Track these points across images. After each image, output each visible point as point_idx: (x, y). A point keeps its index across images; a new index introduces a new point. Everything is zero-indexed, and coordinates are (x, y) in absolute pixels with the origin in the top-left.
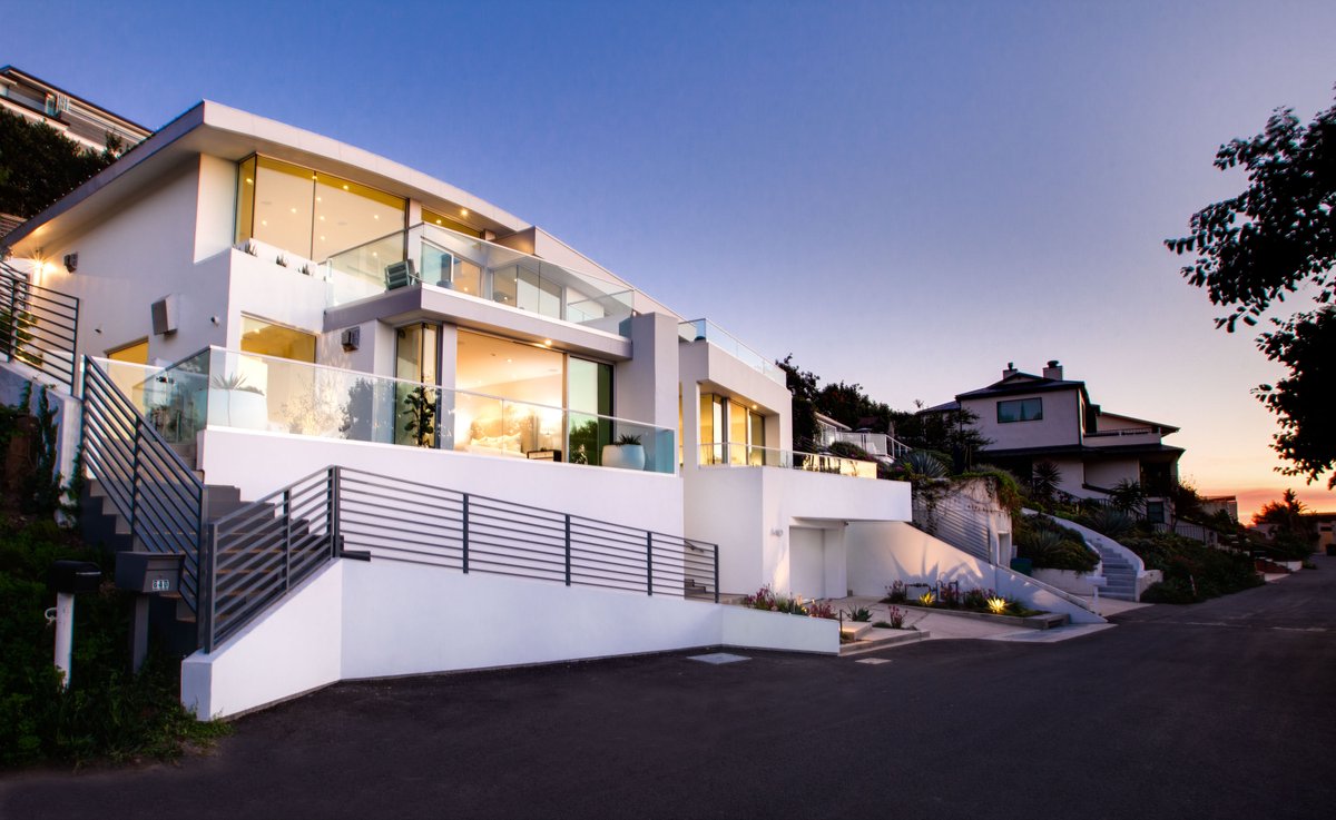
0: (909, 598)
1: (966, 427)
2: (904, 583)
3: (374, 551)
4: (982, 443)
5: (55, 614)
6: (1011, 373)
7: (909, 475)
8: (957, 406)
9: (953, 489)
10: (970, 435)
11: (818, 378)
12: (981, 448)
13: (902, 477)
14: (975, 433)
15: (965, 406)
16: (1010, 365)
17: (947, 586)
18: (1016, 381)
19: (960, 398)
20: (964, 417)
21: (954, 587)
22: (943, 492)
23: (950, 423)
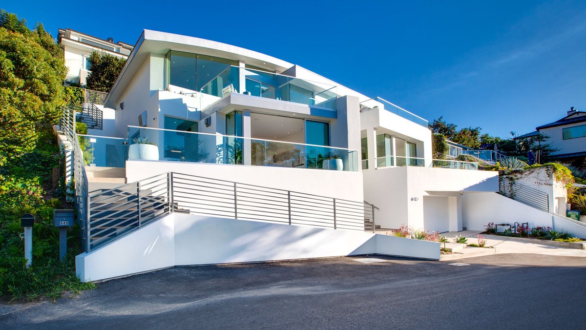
0: (498, 231)
1: (542, 143)
2: (495, 224)
3: (191, 209)
4: (551, 151)
5: (23, 235)
6: (572, 112)
7: (498, 168)
8: (537, 133)
9: (526, 173)
10: (544, 147)
11: (456, 126)
12: (551, 154)
13: (494, 169)
14: (547, 146)
15: (541, 131)
16: (572, 108)
17: (521, 225)
18: (576, 116)
19: (538, 129)
20: (540, 138)
21: (525, 225)
22: (519, 176)
23: (532, 141)
